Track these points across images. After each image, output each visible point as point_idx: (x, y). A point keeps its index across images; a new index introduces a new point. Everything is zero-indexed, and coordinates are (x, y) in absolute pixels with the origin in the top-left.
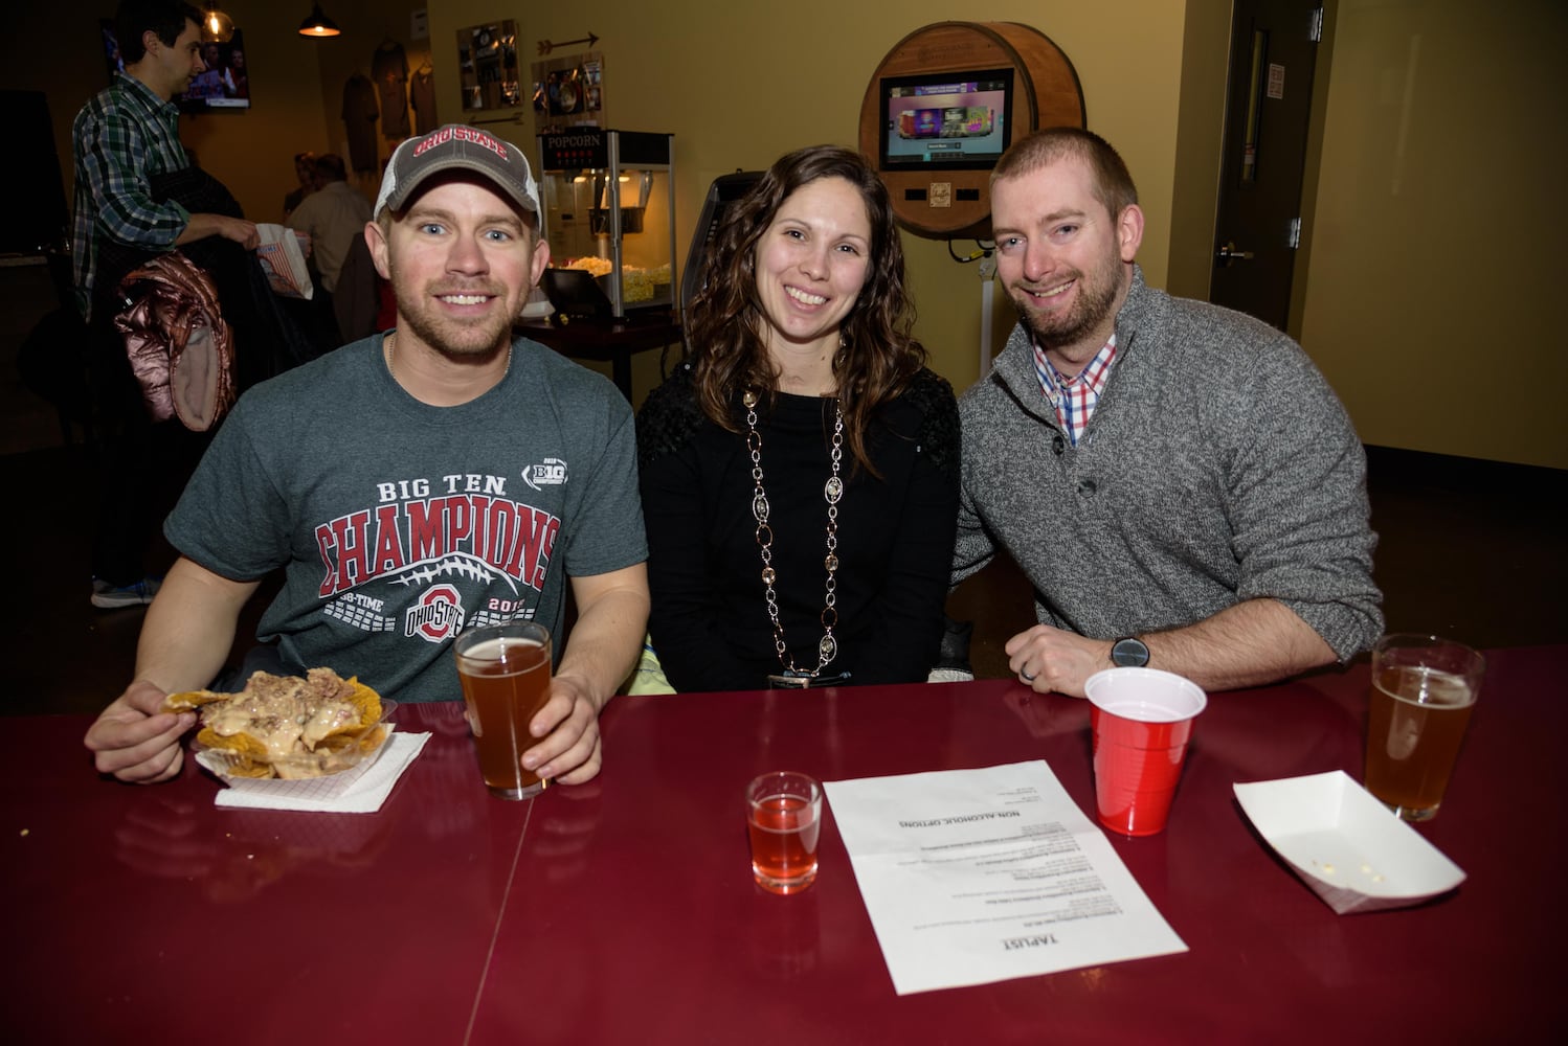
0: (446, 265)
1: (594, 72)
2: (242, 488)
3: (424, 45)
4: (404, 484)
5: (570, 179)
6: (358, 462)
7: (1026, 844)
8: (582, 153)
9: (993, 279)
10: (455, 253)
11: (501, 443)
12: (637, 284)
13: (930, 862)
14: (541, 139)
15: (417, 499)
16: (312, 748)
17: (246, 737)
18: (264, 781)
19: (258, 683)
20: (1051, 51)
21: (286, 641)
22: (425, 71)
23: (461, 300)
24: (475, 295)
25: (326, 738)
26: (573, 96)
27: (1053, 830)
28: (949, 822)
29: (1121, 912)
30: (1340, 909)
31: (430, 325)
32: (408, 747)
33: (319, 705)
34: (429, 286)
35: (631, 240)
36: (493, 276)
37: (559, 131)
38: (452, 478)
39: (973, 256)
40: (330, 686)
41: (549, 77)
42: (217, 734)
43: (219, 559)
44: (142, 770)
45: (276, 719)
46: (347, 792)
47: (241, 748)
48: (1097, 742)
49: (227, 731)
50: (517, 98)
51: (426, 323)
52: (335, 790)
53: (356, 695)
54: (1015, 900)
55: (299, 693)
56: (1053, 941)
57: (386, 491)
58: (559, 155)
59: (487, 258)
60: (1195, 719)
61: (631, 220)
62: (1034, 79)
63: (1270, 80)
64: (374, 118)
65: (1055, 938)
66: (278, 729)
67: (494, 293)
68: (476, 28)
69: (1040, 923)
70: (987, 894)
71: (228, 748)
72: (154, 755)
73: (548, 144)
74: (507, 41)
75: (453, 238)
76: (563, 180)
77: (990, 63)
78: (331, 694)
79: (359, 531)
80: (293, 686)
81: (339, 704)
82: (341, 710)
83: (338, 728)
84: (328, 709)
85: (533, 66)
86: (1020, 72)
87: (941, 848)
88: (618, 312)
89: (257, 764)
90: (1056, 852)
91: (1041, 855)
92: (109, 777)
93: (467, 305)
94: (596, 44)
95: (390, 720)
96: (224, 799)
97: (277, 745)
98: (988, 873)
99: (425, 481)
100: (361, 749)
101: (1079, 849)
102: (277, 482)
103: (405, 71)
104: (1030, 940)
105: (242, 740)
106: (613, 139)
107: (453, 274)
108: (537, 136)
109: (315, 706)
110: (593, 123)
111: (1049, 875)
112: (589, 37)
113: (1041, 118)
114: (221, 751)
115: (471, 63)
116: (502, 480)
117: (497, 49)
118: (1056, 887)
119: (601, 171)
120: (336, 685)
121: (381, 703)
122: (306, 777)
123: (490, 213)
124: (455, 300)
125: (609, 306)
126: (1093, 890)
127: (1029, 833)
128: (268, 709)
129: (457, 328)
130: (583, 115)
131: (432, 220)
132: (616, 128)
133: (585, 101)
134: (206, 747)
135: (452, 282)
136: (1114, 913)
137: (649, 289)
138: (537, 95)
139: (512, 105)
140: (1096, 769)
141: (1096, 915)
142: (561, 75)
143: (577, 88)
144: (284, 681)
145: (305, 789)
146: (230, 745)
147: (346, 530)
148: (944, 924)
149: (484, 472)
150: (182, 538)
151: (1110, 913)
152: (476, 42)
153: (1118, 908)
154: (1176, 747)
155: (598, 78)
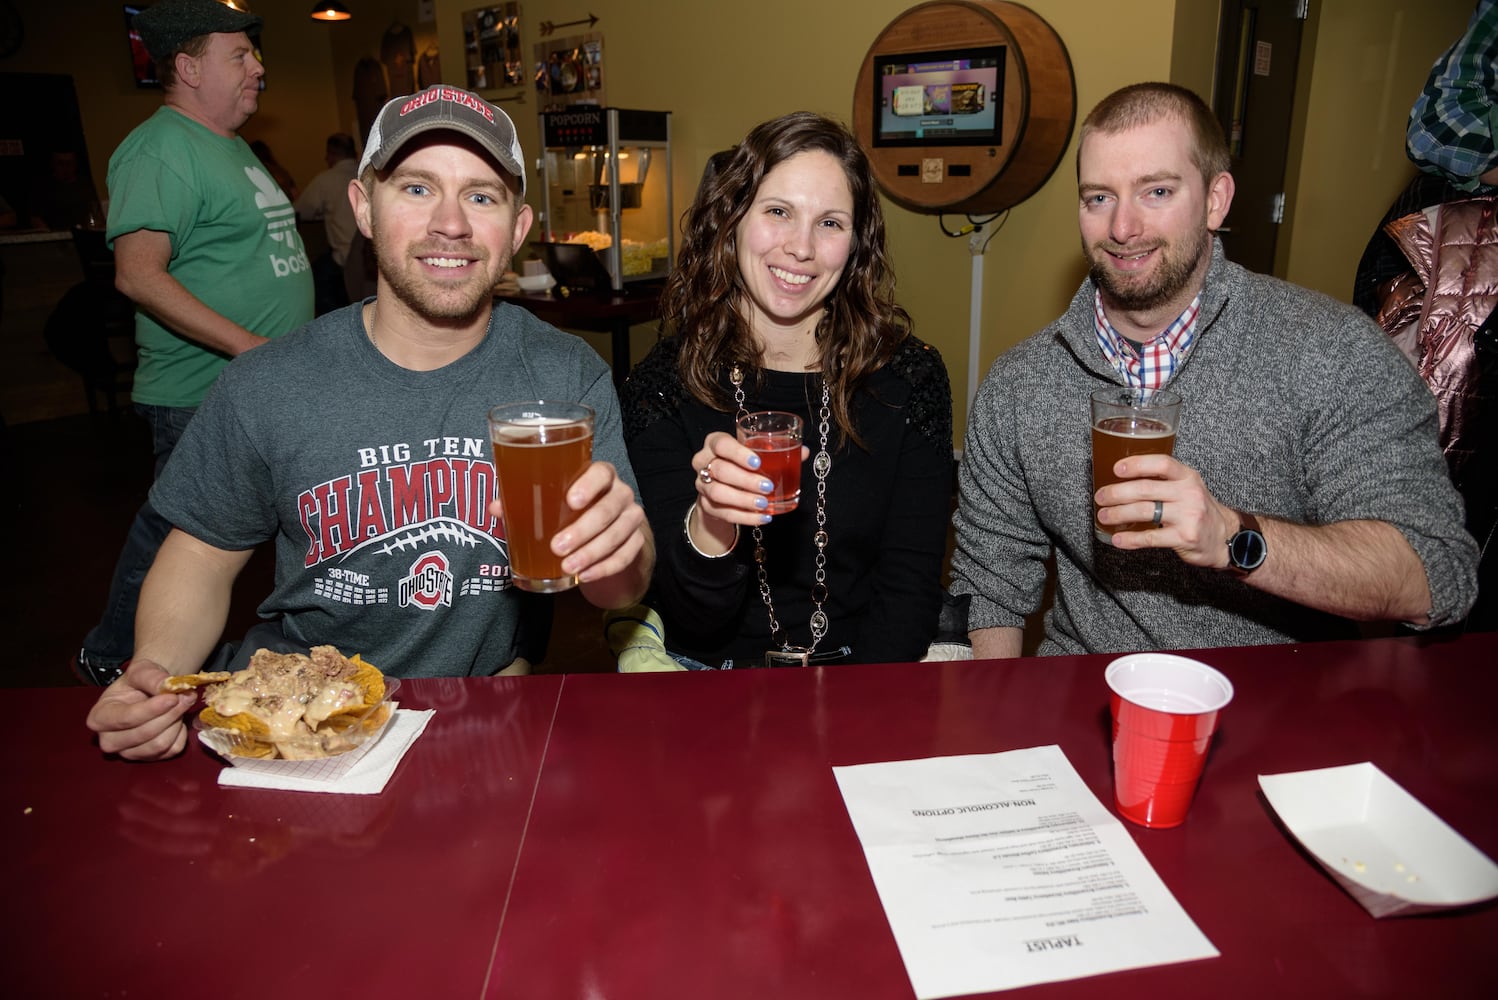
0: (429, 225)
1: (594, 52)
2: (226, 455)
3: (430, 28)
4: (384, 449)
5: (571, 156)
6: (338, 428)
7: (1044, 836)
8: (583, 131)
9: (983, 252)
10: (438, 215)
11: (478, 404)
12: (636, 258)
13: (946, 854)
14: (542, 117)
15: (398, 463)
16: (314, 728)
17: (248, 717)
18: (267, 762)
19: (261, 661)
20: (1042, 29)
21: (288, 618)
22: (432, 53)
23: (442, 262)
24: (456, 258)
25: (330, 717)
26: (573, 74)
27: (1072, 821)
28: (963, 810)
29: (1146, 911)
30: (1377, 913)
31: (411, 287)
32: (412, 724)
33: (322, 685)
34: (412, 247)
35: (629, 214)
36: (475, 240)
37: (560, 110)
38: (433, 442)
39: (964, 230)
40: (333, 665)
41: (551, 57)
42: (220, 715)
43: (206, 526)
44: (146, 750)
45: (278, 698)
46: (350, 773)
47: (243, 728)
48: (1117, 731)
49: (229, 711)
50: (520, 78)
51: (407, 285)
52: (337, 771)
53: (360, 673)
54: (1036, 897)
55: (302, 671)
56: (1078, 943)
57: (367, 457)
58: (560, 132)
59: (470, 221)
60: (1221, 712)
61: (630, 196)
62: (1026, 56)
63: (1258, 57)
65: (1080, 940)
66: (280, 709)
67: (476, 257)
68: (480, 10)
69: (1062, 923)
70: (1006, 890)
71: (230, 728)
72: (156, 735)
73: (549, 121)
74: (511, 22)
75: (437, 199)
76: (564, 156)
77: (984, 40)
78: (334, 673)
79: (342, 497)
80: (295, 665)
81: (342, 683)
82: (343, 690)
83: (341, 708)
84: (330, 688)
85: (535, 46)
86: (1012, 49)
87: (957, 838)
88: (617, 285)
89: (259, 743)
90: (1075, 845)
91: (1060, 848)
92: (115, 756)
93: (447, 268)
94: (597, 25)
95: (394, 698)
96: (227, 778)
97: (280, 725)
98: (1007, 867)
99: (406, 446)
100: (364, 728)
101: (1099, 842)
102: (261, 448)
103: (413, 53)
104: (1054, 942)
105: (244, 720)
106: (613, 119)
107: (435, 234)
108: (540, 114)
109: (317, 686)
110: (593, 102)
111: (1069, 870)
112: (588, 18)
113: (1032, 95)
114: (224, 730)
115: (475, 44)
116: (479, 442)
117: (501, 31)
118: (1078, 883)
119: (601, 148)
120: (339, 663)
121: (384, 682)
122: (308, 758)
123: (474, 177)
124: (436, 262)
125: (608, 279)
126: (1116, 886)
127: (1046, 824)
128: (270, 688)
129: (439, 291)
130: (583, 94)
131: (416, 181)
132: (615, 106)
133: (585, 79)
134: (209, 726)
135: (434, 244)
136: (1139, 912)
137: (648, 263)
138: (540, 74)
139: (515, 85)
140: (1115, 758)
141: (1120, 914)
142: (563, 55)
143: (578, 68)
144: (287, 659)
145: (308, 769)
146: (233, 724)
147: (328, 496)
148: (963, 923)
149: (462, 433)
150: (169, 507)
151: (1135, 913)
152: (481, 24)
153: (1143, 907)
154: (1201, 739)
155: (598, 57)
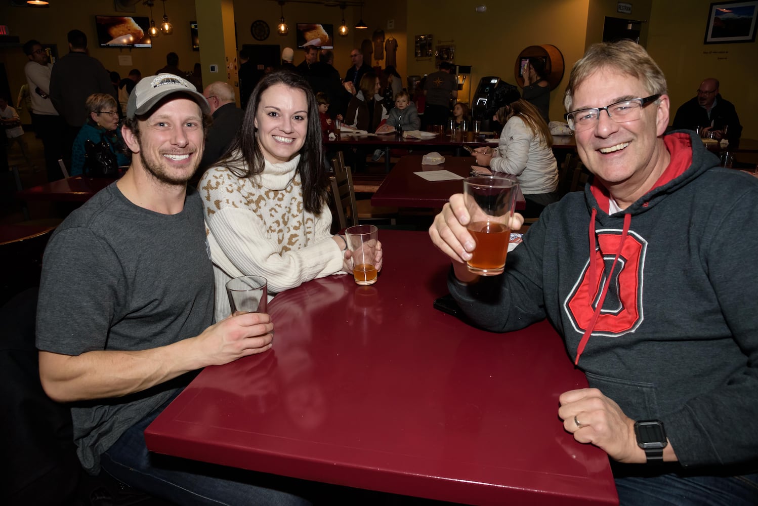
1: (453, 49)
26: (446, 55)
41: (440, 50)
64: (371, 53)
74: (429, 39)
85: (436, 46)
103: (384, 39)
112: (452, 40)
115: (418, 45)
133: (450, 56)
138: (437, 54)
139: (429, 56)
143: (448, 53)
155: (454, 51)
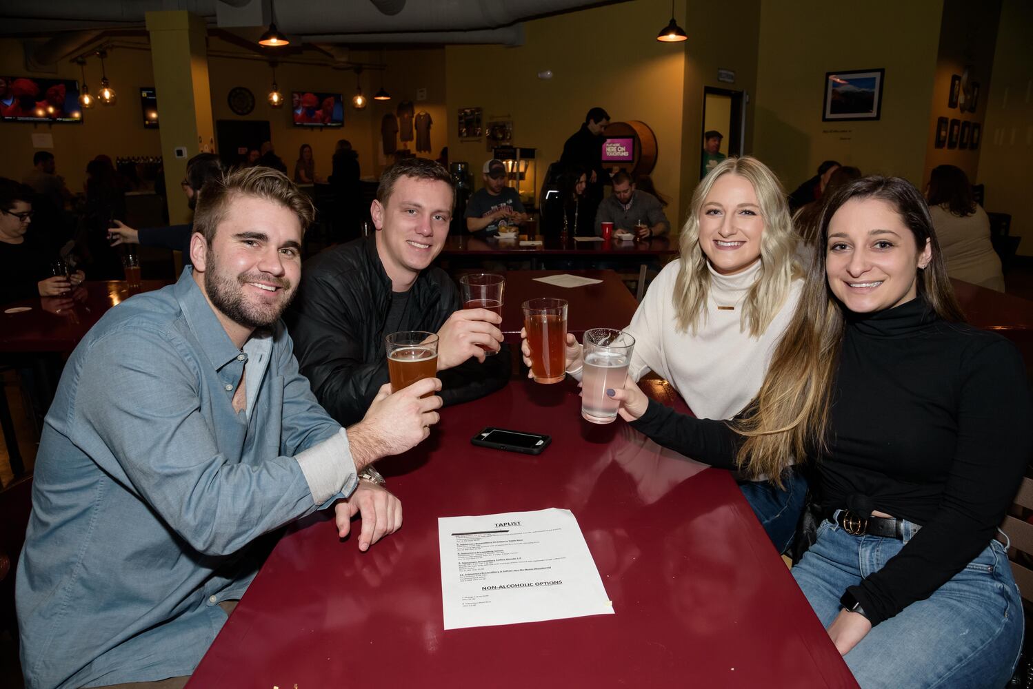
1: (509, 127)
20: (647, 128)
22: (422, 114)
26: (501, 134)
35: (521, 182)
41: (493, 128)
50: (480, 134)
64: (397, 131)
68: (466, 109)
74: (476, 114)
85: (487, 123)
94: (511, 118)
103: (413, 113)
106: (518, 151)
110: (508, 144)
112: (508, 115)
113: (642, 149)
115: (463, 121)
119: (514, 161)
130: (506, 141)
132: (518, 147)
133: (506, 136)
138: (488, 133)
139: (478, 136)
143: (504, 133)
152: (466, 114)
155: (511, 129)
